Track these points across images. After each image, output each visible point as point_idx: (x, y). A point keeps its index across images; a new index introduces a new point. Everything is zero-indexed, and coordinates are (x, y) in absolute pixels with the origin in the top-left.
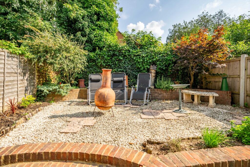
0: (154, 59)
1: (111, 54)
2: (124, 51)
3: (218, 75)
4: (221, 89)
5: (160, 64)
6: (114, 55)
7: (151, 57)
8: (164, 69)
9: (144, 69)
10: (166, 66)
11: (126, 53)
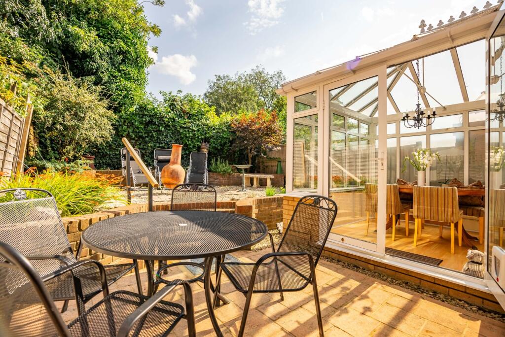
0: (207, 135)
1: (145, 121)
2: (167, 120)
3: (274, 159)
4: (276, 173)
5: (214, 142)
6: (151, 123)
7: (203, 132)
8: (219, 148)
9: (194, 147)
10: (221, 145)
11: (169, 122)
